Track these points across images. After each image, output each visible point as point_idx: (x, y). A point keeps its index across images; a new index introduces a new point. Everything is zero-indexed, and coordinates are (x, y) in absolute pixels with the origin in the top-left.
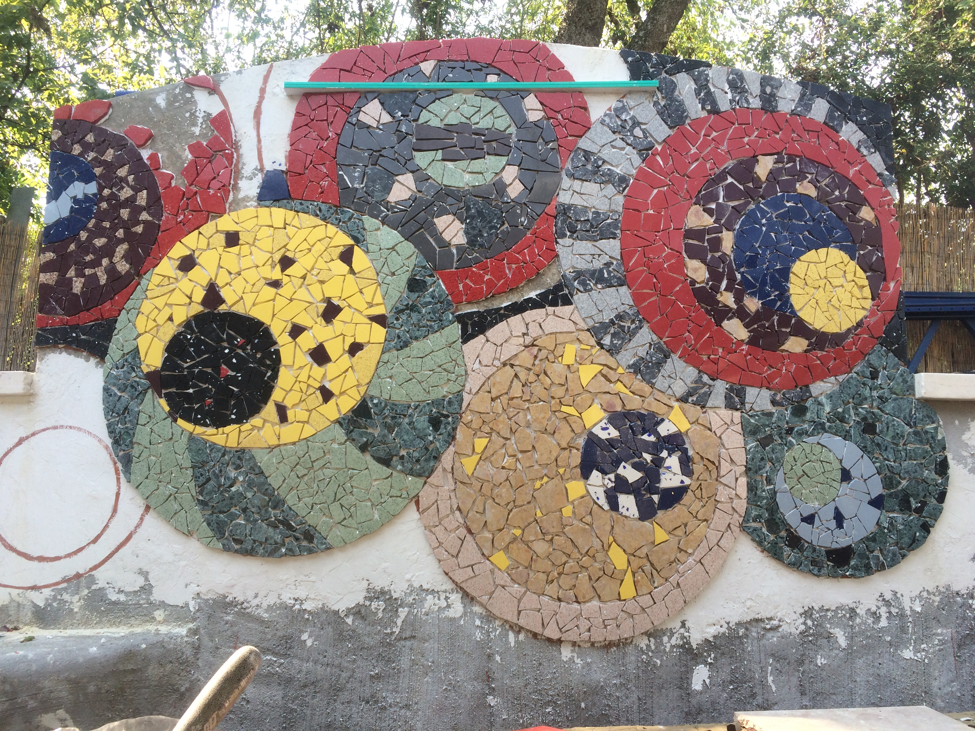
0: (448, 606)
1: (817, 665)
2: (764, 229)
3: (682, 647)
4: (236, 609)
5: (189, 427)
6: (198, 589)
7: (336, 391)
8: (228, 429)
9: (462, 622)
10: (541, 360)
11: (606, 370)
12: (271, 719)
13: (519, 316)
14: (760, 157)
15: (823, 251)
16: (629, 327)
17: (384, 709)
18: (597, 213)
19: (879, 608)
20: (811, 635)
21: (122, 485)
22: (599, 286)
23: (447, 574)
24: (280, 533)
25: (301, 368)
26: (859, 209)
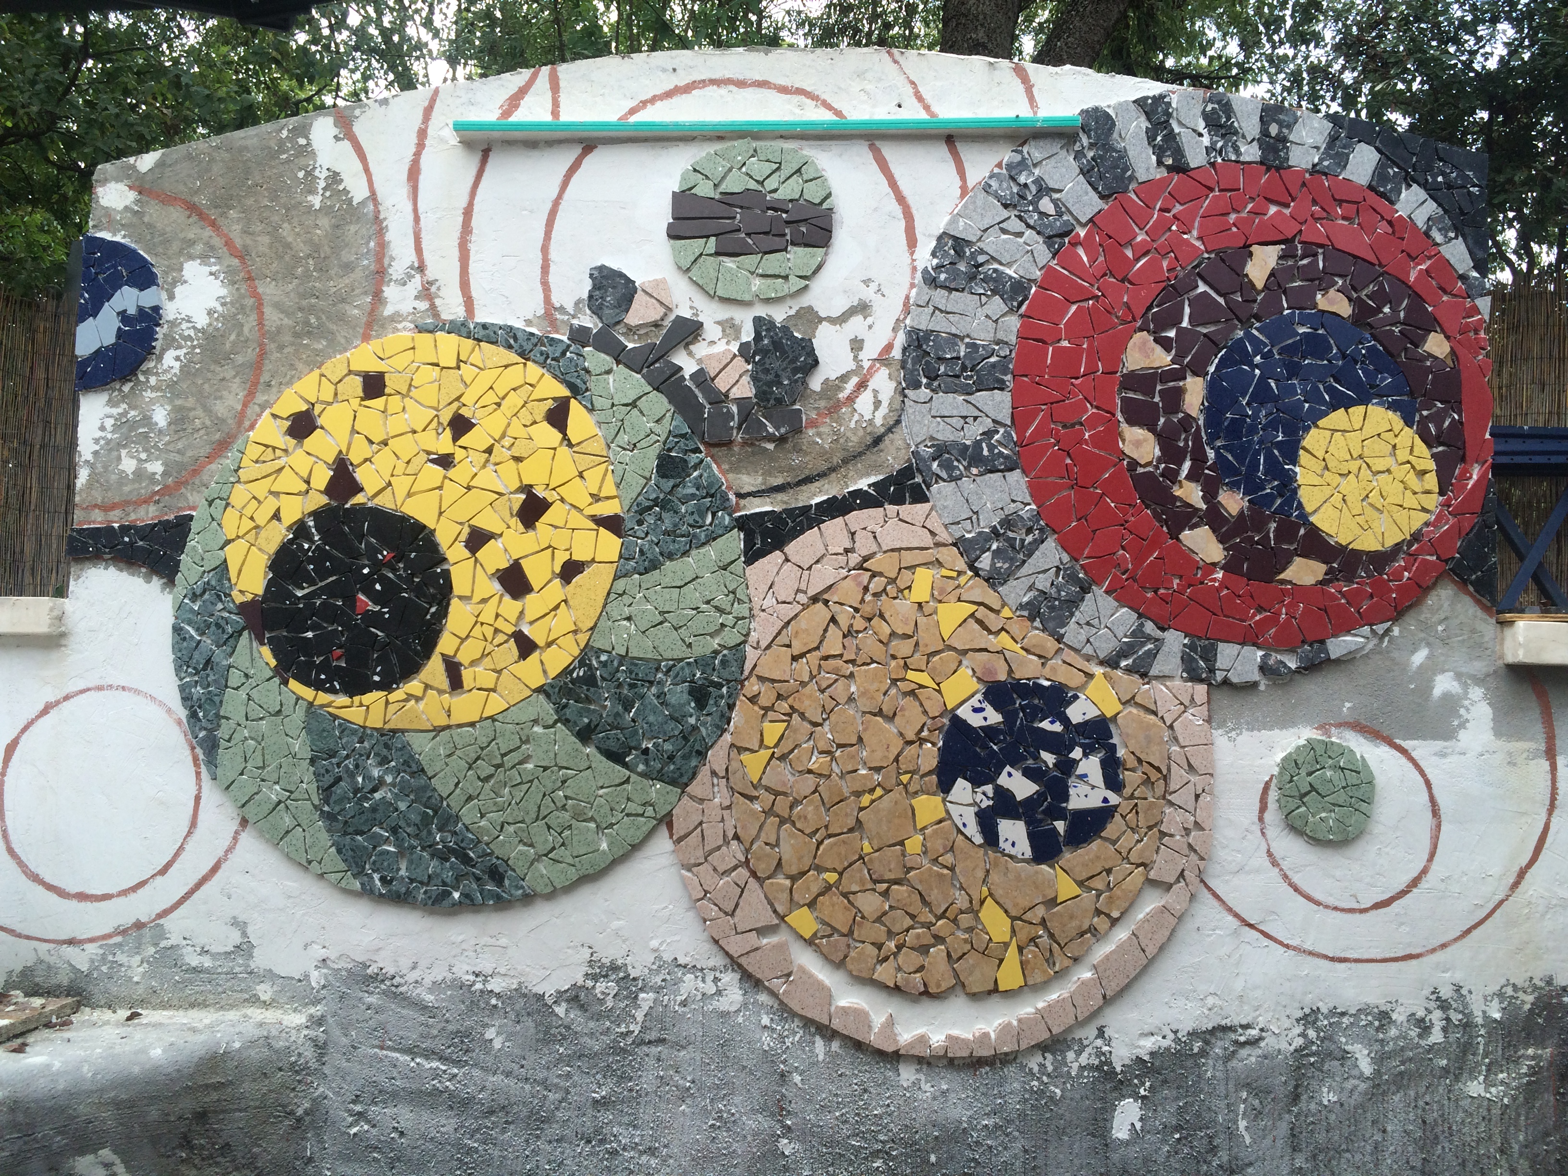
0: (719, 993)
1: (1320, 1103)
2: (1257, 372)
3: (1098, 1068)
4: (383, 987)
5: (307, 693)
6: (323, 953)
7: (540, 641)
8: (369, 698)
9: (740, 1020)
10: (875, 595)
11: (982, 612)
12: (438, 1163)
13: (840, 520)
14: (1255, 248)
15: (1357, 411)
16: (1023, 541)
17: (614, 1153)
18: (974, 346)
19: (1430, 1012)
20: (1313, 1054)
21: (203, 784)
22: (974, 471)
23: (716, 942)
24: (452, 868)
25: (484, 601)
26: (1424, 339)
